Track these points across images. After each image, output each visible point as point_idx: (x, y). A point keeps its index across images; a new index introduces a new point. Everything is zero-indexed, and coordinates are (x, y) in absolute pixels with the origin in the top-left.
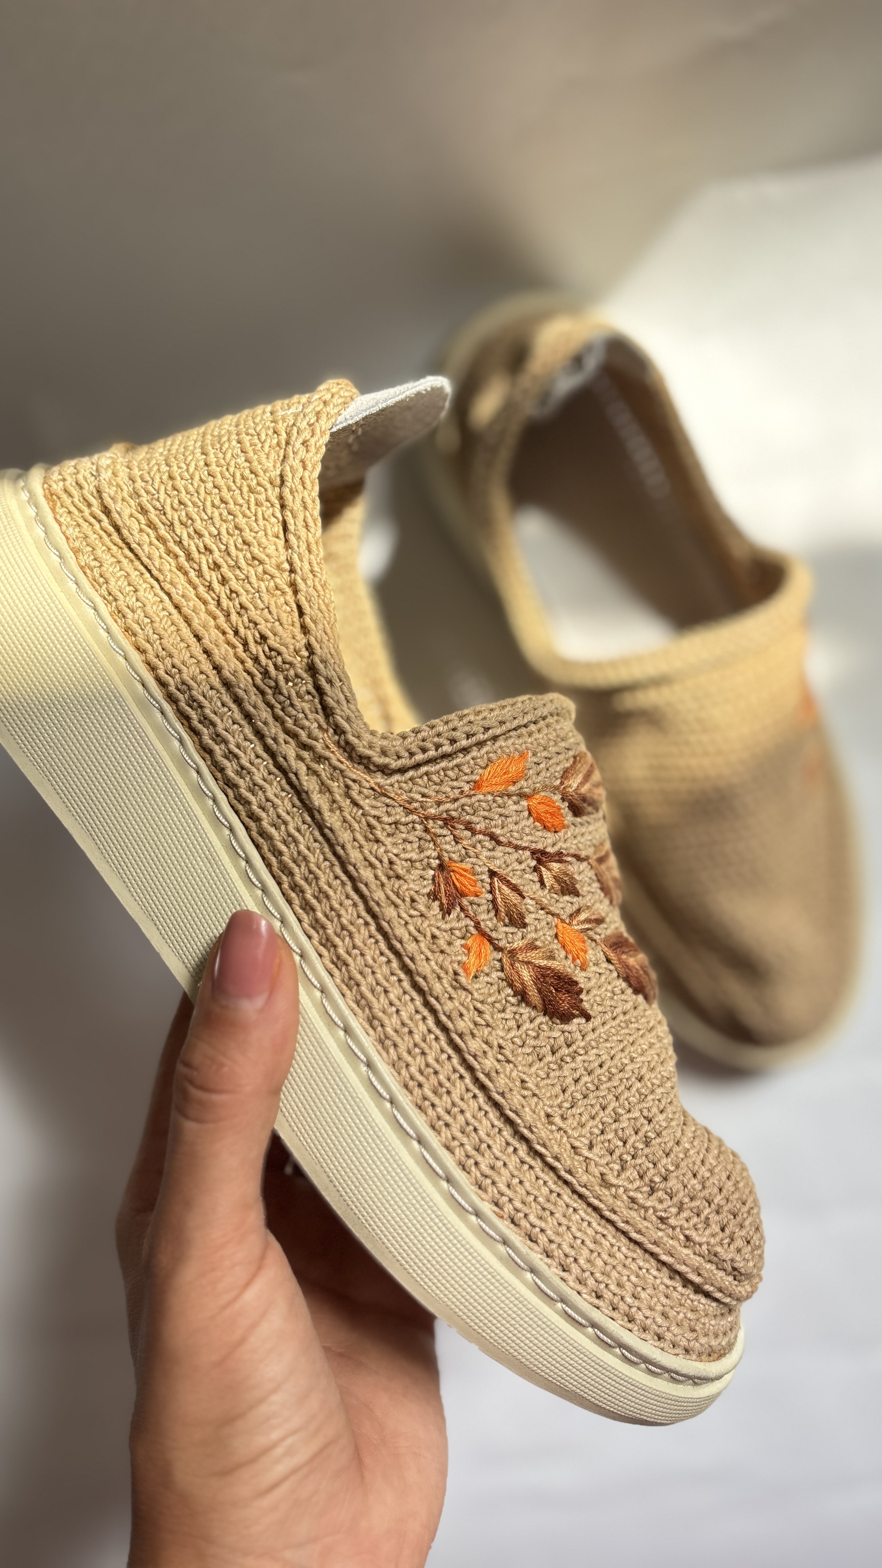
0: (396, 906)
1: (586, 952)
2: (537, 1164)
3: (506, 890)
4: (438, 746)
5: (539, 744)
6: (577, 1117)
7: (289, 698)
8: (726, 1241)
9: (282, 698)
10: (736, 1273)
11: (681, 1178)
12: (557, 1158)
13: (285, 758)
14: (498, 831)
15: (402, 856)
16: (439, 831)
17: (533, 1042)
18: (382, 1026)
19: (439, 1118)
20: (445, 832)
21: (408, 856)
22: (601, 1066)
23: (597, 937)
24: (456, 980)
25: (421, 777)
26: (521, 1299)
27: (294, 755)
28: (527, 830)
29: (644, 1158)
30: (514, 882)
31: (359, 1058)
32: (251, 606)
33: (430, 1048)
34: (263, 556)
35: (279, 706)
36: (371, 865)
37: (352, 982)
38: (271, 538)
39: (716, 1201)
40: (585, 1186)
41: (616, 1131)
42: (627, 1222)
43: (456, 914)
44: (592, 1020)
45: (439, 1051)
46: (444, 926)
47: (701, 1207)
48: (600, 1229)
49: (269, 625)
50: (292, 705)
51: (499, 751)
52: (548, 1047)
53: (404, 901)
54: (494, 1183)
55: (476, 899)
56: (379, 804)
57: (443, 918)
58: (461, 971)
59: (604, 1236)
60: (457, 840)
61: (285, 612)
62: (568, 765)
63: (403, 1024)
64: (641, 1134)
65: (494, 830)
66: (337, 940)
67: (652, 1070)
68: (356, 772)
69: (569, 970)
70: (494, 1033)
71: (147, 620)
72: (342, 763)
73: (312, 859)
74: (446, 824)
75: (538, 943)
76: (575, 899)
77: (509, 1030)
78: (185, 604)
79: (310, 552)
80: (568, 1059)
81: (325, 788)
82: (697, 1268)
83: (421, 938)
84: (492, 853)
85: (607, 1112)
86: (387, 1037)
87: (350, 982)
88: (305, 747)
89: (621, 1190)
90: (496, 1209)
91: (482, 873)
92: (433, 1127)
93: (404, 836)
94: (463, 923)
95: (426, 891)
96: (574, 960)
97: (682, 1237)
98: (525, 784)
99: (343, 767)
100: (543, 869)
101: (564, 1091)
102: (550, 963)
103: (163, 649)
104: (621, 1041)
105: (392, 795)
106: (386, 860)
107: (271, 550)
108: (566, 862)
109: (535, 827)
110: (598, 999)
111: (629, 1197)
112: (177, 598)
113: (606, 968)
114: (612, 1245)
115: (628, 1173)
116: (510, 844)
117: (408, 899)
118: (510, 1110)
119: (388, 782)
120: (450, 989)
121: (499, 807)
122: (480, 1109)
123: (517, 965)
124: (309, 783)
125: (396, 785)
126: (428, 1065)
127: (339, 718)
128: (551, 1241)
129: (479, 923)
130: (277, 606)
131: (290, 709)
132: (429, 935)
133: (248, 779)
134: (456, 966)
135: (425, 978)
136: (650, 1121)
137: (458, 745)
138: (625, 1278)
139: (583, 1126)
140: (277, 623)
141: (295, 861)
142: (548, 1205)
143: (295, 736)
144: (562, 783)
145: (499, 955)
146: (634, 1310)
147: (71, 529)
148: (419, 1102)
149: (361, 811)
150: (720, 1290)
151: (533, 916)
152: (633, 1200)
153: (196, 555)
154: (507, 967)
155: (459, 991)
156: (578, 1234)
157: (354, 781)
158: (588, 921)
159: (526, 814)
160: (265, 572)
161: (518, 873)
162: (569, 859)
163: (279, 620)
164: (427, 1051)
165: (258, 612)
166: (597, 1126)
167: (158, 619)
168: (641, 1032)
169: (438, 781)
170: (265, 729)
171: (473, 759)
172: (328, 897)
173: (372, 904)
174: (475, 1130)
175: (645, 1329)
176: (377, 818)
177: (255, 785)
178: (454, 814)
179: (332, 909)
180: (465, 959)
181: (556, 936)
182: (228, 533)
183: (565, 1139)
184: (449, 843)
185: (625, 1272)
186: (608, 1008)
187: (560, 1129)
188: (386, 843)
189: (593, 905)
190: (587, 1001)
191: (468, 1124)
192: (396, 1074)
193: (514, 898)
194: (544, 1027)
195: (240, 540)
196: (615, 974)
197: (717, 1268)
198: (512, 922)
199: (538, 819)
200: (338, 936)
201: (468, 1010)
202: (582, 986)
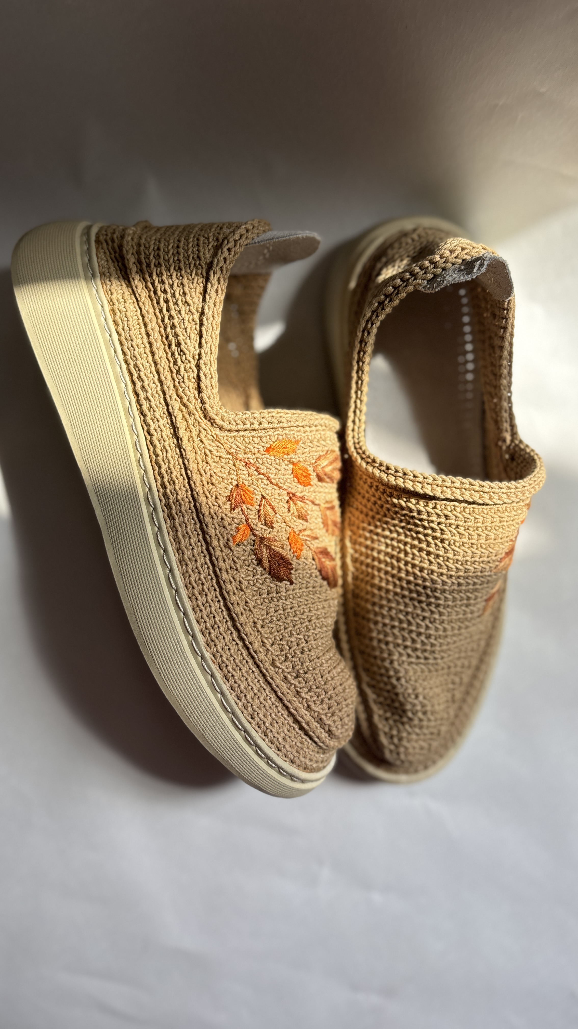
0: (207, 498)
1: (301, 551)
2: (241, 644)
3: (268, 507)
4: (252, 424)
5: (308, 439)
6: (270, 629)
7: (183, 378)
8: (330, 715)
9: (180, 377)
10: (330, 733)
11: (314, 675)
12: (251, 643)
13: (172, 408)
14: (272, 476)
15: (219, 474)
16: (241, 467)
17: (259, 586)
18: (183, 554)
19: (198, 606)
20: (244, 468)
21: (221, 475)
22: (291, 609)
23: (312, 546)
24: (227, 543)
25: (240, 437)
26: (211, 704)
27: (178, 407)
28: (289, 480)
29: (298, 659)
30: (273, 504)
31: (166, 565)
32: (178, 326)
33: (204, 571)
34: (190, 302)
35: (178, 381)
36: (201, 475)
37: (174, 529)
38: (197, 294)
39: (329, 693)
40: (261, 662)
41: (288, 641)
42: (277, 686)
43: (238, 511)
44: (294, 585)
45: (207, 574)
46: (229, 515)
47: (321, 693)
48: (263, 685)
49: (184, 338)
50: (183, 382)
51: (284, 436)
52: (266, 591)
53: (212, 496)
54: (215, 645)
55: (250, 507)
56: (213, 444)
57: (230, 511)
58: (231, 539)
59: (264, 689)
60: (249, 475)
61: (194, 333)
62: (321, 454)
63: (193, 556)
64: (300, 647)
65: (270, 475)
66: (173, 506)
67: (318, 619)
68: (205, 424)
69: (290, 557)
70: (239, 574)
71: (126, 319)
72: (201, 418)
73: (172, 462)
74: (246, 465)
75: (277, 538)
76: (305, 523)
77: (249, 575)
78: (147, 316)
79: (215, 305)
80: (275, 599)
81: (188, 429)
82: (308, 722)
83: (215, 517)
84: (265, 486)
85: (286, 631)
86: (183, 560)
87: (174, 528)
88: (185, 405)
89: (281, 671)
90: (213, 658)
91: (258, 495)
92: (193, 609)
93: (222, 464)
94: (240, 517)
95: (226, 495)
96: (293, 553)
97: (306, 705)
98: (294, 457)
99: (200, 420)
100: (291, 502)
101: (267, 614)
102: (280, 550)
103: (129, 336)
104: (307, 600)
105: (222, 442)
106: (208, 474)
107: (196, 300)
108: (305, 503)
109: (293, 480)
110: (301, 575)
111: (284, 676)
112: (144, 312)
113: (311, 562)
114: (267, 695)
115: (287, 664)
116: (277, 485)
117: (214, 496)
118: (234, 612)
119: (222, 435)
120: (222, 546)
121: (276, 464)
122: (220, 608)
123: (262, 546)
124: (181, 424)
125: (226, 438)
126: (200, 579)
127: (205, 395)
128: (235, 682)
129: (248, 519)
130: (191, 329)
131: (182, 384)
132: (220, 517)
133: (152, 413)
134: (229, 536)
135: (210, 537)
136: (307, 642)
137: (262, 426)
138: (269, 714)
139: (271, 633)
140: (188, 338)
141: (164, 461)
142: (239, 664)
143: (181, 398)
144: (316, 462)
145: (254, 538)
146: (269, 730)
147: (103, 262)
148: (190, 596)
149: (203, 445)
150: (318, 737)
151: (279, 524)
152: (286, 678)
153: (159, 292)
154: (256, 545)
155: (227, 549)
156: (251, 684)
157: (205, 429)
158: (308, 536)
159: (290, 472)
160: (189, 311)
161: (277, 500)
162: (307, 502)
163: (189, 337)
164: (202, 572)
165: (181, 330)
166: (279, 636)
167: (131, 320)
168: (320, 600)
169: (248, 442)
170: (167, 390)
171: (269, 436)
172: (174, 483)
173: (195, 493)
174: (214, 617)
175: (272, 742)
176: (210, 451)
177: (155, 417)
178: (252, 461)
179: (175, 490)
180: (235, 534)
181: (288, 538)
182: (178, 285)
183: (259, 637)
184: (245, 475)
185: (270, 711)
186: (305, 582)
187: (258, 631)
188: (211, 465)
189: (315, 529)
190: (294, 575)
191: (211, 613)
192: (183, 579)
193: (271, 513)
194: (268, 580)
195: (182, 290)
196: (314, 567)
197: (320, 727)
198: (266, 524)
199: (296, 476)
200: (174, 504)
201: (229, 559)
202: (294, 566)
